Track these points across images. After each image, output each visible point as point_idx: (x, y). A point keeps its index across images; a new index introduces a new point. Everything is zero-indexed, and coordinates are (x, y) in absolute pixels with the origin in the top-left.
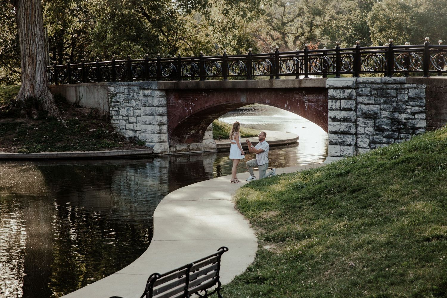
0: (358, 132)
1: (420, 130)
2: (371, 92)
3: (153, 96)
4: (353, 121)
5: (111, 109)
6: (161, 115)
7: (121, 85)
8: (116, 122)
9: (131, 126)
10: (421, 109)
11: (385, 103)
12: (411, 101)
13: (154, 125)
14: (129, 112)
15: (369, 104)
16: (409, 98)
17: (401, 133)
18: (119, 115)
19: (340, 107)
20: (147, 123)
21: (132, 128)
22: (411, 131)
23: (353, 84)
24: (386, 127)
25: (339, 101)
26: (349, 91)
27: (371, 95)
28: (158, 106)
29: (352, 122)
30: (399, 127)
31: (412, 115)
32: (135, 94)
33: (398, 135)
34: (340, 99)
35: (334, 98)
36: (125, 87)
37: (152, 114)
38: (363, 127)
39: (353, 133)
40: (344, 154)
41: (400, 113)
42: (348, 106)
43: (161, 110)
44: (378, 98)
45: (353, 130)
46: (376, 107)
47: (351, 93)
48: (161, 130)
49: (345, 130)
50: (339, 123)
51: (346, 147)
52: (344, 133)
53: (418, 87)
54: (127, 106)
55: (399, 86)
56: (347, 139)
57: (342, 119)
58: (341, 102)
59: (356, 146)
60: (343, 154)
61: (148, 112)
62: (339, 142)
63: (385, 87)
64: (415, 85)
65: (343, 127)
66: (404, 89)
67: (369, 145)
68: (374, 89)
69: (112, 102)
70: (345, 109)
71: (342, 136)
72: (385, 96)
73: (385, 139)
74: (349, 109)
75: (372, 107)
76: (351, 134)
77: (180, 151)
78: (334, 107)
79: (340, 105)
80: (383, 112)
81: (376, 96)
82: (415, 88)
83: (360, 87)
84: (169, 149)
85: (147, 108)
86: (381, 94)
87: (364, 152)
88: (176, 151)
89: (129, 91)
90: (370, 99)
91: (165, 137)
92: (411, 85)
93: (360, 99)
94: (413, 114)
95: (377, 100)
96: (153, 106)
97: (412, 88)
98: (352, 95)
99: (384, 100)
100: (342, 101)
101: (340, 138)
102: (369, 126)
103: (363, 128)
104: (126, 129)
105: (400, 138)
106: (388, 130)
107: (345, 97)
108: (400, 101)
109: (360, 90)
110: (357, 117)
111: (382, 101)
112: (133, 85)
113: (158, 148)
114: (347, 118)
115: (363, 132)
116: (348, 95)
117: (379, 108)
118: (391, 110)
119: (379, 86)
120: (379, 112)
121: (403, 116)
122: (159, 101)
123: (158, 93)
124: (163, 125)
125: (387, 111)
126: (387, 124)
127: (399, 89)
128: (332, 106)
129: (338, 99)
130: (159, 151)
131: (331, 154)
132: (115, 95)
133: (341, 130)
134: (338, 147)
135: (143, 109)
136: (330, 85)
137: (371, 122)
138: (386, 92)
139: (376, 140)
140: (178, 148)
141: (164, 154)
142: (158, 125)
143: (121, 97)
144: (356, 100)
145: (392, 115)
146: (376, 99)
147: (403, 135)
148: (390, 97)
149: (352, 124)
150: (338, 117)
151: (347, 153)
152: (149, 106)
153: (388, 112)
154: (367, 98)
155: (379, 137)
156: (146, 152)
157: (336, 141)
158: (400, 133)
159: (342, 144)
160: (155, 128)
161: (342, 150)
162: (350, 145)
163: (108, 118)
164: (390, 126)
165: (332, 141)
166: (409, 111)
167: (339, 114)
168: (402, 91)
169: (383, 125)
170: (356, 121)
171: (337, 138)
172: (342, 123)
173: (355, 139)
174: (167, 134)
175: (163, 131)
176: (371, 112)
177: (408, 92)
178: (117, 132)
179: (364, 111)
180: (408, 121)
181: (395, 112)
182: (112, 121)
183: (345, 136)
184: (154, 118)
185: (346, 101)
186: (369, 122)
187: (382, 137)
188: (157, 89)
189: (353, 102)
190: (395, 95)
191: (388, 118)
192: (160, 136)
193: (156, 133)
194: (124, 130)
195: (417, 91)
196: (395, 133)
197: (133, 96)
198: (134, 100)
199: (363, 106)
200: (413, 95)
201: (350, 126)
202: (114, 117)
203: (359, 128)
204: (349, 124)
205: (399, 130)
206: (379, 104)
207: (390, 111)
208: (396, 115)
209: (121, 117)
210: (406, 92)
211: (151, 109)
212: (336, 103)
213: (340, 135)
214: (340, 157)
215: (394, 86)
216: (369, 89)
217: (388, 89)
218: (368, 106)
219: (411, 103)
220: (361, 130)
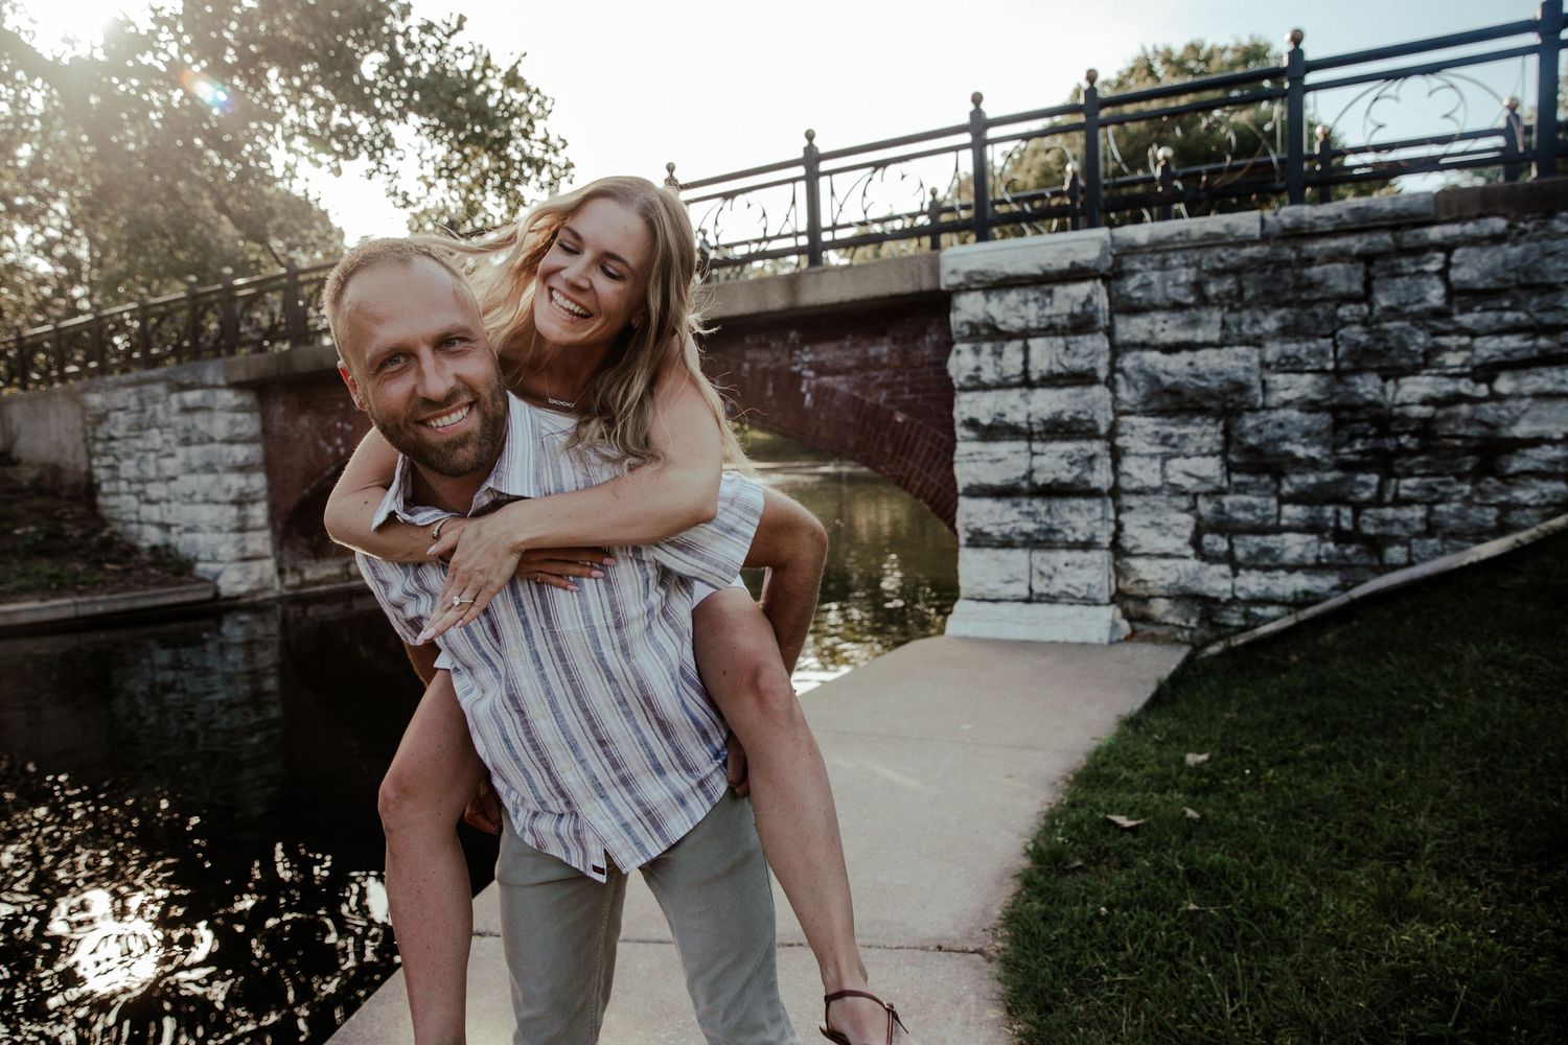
0: (1124, 482)
1: (1529, 452)
2: (1197, 287)
3: (209, 409)
4: (1103, 429)
5: (95, 462)
6: (243, 469)
7: (118, 385)
8: (112, 501)
9: (153, 513)
10: (1543, 342)
11: (1286, 332)
12: (1464, 310)
13: (217, 503)
14: (144, 467)
15: (1192, 346)
16: (1452, 292)
17: (1399, 477)
18: (116, 478)
19: (1026, 372)
20: (198, 497)
21: (156, 517)
22: (1469, 462)
23: (1102, 257)
24: (1300, 452)
25: (1018, 344)
26: (1081, 290)
27: (1204, 301)
28: (230, 441)
29: (1099, 437)
30: (1389, 444)
31: (1477, 381)
32: (159, 407)
33: (1381, 487)
34: (1025, 334)
35: (990, 333)
36: (130, 390)
37: (209, 468)
38: (1153, 456)
39: (1105, 488)
40: (1058, 585)
41: (1393, 373)
42: (1079, 363)
43: (240, 453)
44: (1246, 315)
45: (1101, 477)
46: (1237, 357)
47: (1089, 300)
48: (243, 519)
49: (1066, 477)
50: (1022, 445)
51: (1063, 556)
52: (1055, 491)
53: (1523, 232)
54: (138, 450)
55: (1387, 238)
56: (1068, 516)
57: (1036, 428)
58: (1026, 350)
59: (1117, 548)
60: (1053, 591)
61: (196, 462)
62: (1023, 534)
63: (1289, 253)
64: (1499, 224)
65: (1053, 461)
66: (1421, 251)
67: (1196, 542)
68: (1219, 274)
69: (96, 439)
70: (1052, 381)
71: (1038, 505)
72: (1289, 296)
73: (1289, 511)
74: (1083, 379)
75: (1208, 360)
76: (1092, 493)
77: (318, 583)
78: (988, 375)
79: (1026, 362)
80: (1281, 379)
81: (1234, 302)
82: (1496, 239)
83: (1133, 272)
84: (277, 581)
85: (195, 450)
86: (1267, 293)
87: (1161, 573)
88: (304, 584)
89: (141, 402)
90: (1194, 323)
91: (261, 542)
92: (1470, 228)
93: (1132, 328)
94: (1486, 372)
95: (1239, 324)
96: (212, 440)
97: (1474, 241)
98: (1096, 310)
99: (1282, 319)
100: (1032, 342)
101: (1029, 514)
102: (1191, 449)
103: (1156, 464)
104: (140, 522)
105: (1388, 497)
106: (1312, 464)
107: (1057, 320)
108: (1394, 312)
109: (1132, 283)
110: (1118, 413)
111: (1270, 324)
112: (152, 381)
113: (233, 581)
114: (1073, 420)
115: (1156, 481)
116: (1077, 309)
117: (1255, 359)
118: (1330, 366)
119: (1248, 252)
120: (1254, 379)
121: (1414, 389)
122: (233, 423)
123: (228, 397)
124: (254, 502)
125: (1301, 372)
126: (1307, 433)
127: (1384, 255)
128: (978, 369)
129: (1010, 336)
130: (242, 589)
131: (978, 591)
132: (102, 418)
133: (1040, 479)
134: (1018, 558)
135: (181, 452)
136: (969, 275)
137: (1204, 433)
138: (1299, 277)
139: (1240, 515)
140: (309, 575)
141: (260, 597)
142: (233, 503)
143: (120, 423)
144: (1110, 332)
145: (1339, 389)
146: (1232, 318)
147: (1410, 482)
148: (1323, 300)
149: (1097, 447)
150: (1017, 417)
151: (1075, 582)
152: (201, 442)
153: (1308, 378)
154: (1179, 318)
155: (1255, 501)
156: (190, 597)
157: (1007, 529)
158: (1387, 473)
159: (1042, 541)
160: (222, 514)
161: (1046, 569)
162: (1088, 545)
163: (88, 490)
164: (1324, 444)
165: (987, 529)
166: (1453, 360)
167: (1021, 404)
168: (1404, 262)
169: (1285, 439)
170: (1113, 432)
171: (1014, 514)
172: (1037, 447)
173: (1112, 515)
174: (267, 533)
175: (251, 523)
176: (1215, 384)
177: (1448, 265)
178: (114, 533)
179: (1167, 380)
180: (1453, 410)
181: (1359, 370)
182: (101, 500)
183: (1056, 503)
184: (218, 482)
185: (1060, 341)
186: (1188, 430)
187: (1273, 502)
188: (221, 381)
189: (1099, 342)
190: (1357, 287)
191: (1309, 406)
192: (243, 540)
193: (226, 528)
194: (134, 527)
195: (1515, 251)
196: (1361, 478)
197: (154, 415)
198: (158, 427)
199: (1153, 358)
200: (1484, 275)
201: (1091, 458)
202: (105, 488)
203: (1129, 465)
204: (1084, 445)
205: (1386, 464)
206: (1257, 342)
207: (1322, 371)
208: (1368, 386)
209: (123, 485)
210: (1433, 267)
211: (206, 453)
212: (998, 354)
213: (1025, 501)
214: (1028, 601)
215: (1355, 244)
216: (1186, 275)
217: (1310, 261)
218: (1185, 357)
219: (1467, 320)
220: (1140, 471)
